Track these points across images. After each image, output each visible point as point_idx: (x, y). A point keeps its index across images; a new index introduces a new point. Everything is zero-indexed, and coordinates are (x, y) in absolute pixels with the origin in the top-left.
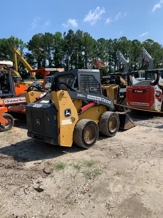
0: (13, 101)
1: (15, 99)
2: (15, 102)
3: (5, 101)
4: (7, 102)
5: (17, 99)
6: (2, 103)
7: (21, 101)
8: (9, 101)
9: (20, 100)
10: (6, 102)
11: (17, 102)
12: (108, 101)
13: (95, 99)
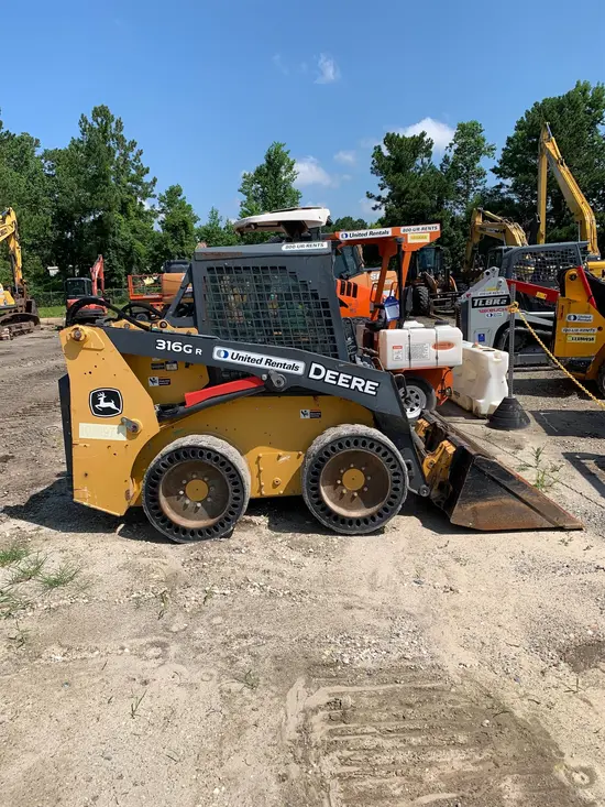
12: (355, 379)
13: (262, 366)
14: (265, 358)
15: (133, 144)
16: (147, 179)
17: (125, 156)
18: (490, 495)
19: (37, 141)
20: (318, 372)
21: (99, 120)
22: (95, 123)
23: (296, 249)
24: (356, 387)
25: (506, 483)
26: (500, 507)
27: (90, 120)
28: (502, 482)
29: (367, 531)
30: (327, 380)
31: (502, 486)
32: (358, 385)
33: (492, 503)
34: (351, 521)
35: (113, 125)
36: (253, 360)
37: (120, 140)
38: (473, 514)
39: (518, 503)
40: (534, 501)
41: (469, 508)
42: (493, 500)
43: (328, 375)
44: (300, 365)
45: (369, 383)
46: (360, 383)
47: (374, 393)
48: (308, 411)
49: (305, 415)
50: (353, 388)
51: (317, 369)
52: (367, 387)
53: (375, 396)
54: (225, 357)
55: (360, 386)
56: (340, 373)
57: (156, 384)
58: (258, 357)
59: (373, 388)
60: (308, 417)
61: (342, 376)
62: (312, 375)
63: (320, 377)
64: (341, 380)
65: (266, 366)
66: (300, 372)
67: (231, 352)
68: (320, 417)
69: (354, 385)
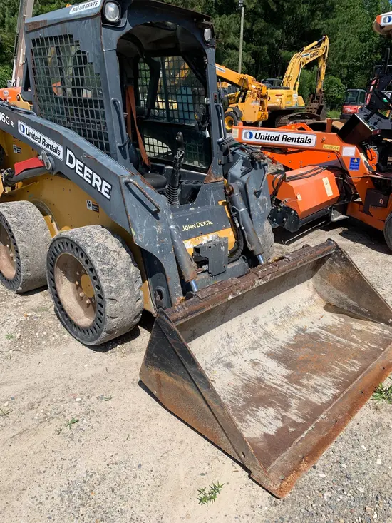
0: (264, 138)
1: (269, 133)
2: (270, 141)
3: (244, 131)
4: (248, 135)
5: (275, 134)
6: (237, 138)
7: (287, 143)
8: (254, 136)
9: (285, 138)
10: (246, 137)
11: (274, 142)
12: (95, 176)
13: (41, 145)
14: (42, 137)
18: (173, 371)
20: (71, 161)
23: (79, 11)
24: (96, 184)
26: (183, 392)
28: (184, 362)
30: (77, 171)
33: (175, 382)
36: (36, 138)
38: (157, 381)
39: (200, 400)
40: (218, 411)
41: (154, 372)
42: (175, 378)
43: (77, 165)
44: (61, 148)
45: (104, 182)
46: (98, 180)
47: (108, 197)
48: (91, 202)
49: (89, 205)
50: (94, 185)
51: (70, 156)
52: (104, 188)
53: (109, 200)
54: (24, 132)
55: (99, 184)
56: (85, 165)
57: (16, 152)
58: (38, 134)
59: (108, 191)
60: (91, 208)
61: (86, 169)
62: (68, 163)
63: (72, 166)
64: (86, 174)
65: (43, 146)
66: (61, 157)
67: (26, 127)
68: (98, 212)
69: (94, 181)
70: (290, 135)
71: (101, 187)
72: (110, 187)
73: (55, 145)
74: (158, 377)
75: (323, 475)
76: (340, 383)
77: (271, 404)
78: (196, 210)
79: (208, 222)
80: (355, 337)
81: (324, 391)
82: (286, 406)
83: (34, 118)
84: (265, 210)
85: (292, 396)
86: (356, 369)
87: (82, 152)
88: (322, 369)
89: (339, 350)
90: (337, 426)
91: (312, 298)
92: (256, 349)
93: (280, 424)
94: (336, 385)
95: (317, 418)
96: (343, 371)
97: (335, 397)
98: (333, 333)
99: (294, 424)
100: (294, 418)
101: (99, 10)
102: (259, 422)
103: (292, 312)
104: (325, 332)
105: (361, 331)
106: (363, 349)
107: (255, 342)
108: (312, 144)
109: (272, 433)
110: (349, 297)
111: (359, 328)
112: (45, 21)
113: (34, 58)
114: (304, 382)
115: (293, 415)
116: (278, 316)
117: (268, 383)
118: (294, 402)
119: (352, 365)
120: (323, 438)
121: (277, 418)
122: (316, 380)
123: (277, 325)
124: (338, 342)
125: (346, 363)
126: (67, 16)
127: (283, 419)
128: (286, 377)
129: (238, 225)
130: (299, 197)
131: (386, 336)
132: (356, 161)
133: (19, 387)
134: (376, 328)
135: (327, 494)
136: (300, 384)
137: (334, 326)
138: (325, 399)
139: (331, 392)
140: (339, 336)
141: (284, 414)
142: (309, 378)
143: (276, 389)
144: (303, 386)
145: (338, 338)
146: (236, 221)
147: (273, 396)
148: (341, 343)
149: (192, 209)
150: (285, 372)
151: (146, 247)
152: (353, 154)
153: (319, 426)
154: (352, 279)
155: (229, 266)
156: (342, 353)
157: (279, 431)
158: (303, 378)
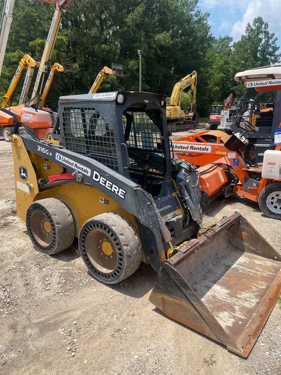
12: (114, 186)
13: (73, 167)
14: (75, 163)
15: (273, 35)
16: (277, 53)
17: (268, 41)
18: (173, 294)
19: (232, 38)
20: (96, 177)
21: (257, 24)
22: (254, 26)
23: (100, 97)
24: (114, 191)
25: (184, 290)
26: (181, 306)
27: (252, 25)
28: (182, 288)
29: (106, 282)
30: (100, 183)
31: (181, 291)
32: (115, 189)
33: (175, 300)
34: (99, 273)
35: (263, 26)
36: (70, 163)
37: (266, 33)
38: (162, 301)
39: (193, 309)
40: (205, 314)
41: (160, 296)
42: (175, 298)
43: (101, 180)
44: (89, 170)
45: (121, 190)
46: (116, 189)
47: (123, 197)
48: (103, 199)
49: (102, 200)
50: (113, 191)
51: (96, 175)
52: (120, 192)
53: (124, 199)
54: (60, 159)
55: (116, 191)
56: (107, 180)
57: (46, 168)
58: (72, 161)
59: (123, 194)
60: (103, 202)
61: (108, 182)
62: (94, 178)
63: (97, 180)
64: (107, 184)
65: (75, 168)
66: (89, 174)
67: (62, 156)
68: (108, 204)
69: (113, 189)
70: (195, 146)
71: (118, 192)
72: (125, 192)
73: (85, 168)
74: (163, 299)
75: (262, 344)
76: (258, 296)
77: (225, 310)
78: (161, 199)
79: (170, 206)
80: (258, 268)
81: (251, 300)
82: (234, 311)
83: (64, 150)
84: (199, 197)
85: (235, 305)
86: (264, 287)
87: (105, 173)
88: (246, 289)
89: (252, 277)
90: (264, 318)
91: (228, 247)
92: (205, 279)
93: (233, 320)
94: (256, 296)
95: (252, 315)
96: (258, 288)
97: (258, 303)
98: (245, 267)
99: (241, 319)
100: (240, 316)
101: (115, 99)
102: (222, 320)
103: (219, 256)
104: (241, 267)
105: (260, 265)
106: (265, 275)
107: (204, 276)
108: (209, 151)
109: (231, 325)
110: (250, 245)
111: (259, 263)
112: (76, 100)
113: (65, 117)
114: (238, 296)
115: (238, 314)
116: (213, 259)
117: (219, 298)
118: (236, 308)
119: (262, 285)
120: (258, 325)
121: (230, 317)
122: (245, 295)
123: (214, 265)
124: (250, 272)
125: (257, 284)
126: (91, 99)
127: (234, 317)
128: (228, 294)
129: (186, 207)
130: (207, 184)
131: (275, 267)
132: (236, 161)
133: (79, 312)
134: (268, 262)
135: (267, 353)
136: (237, 297)
137: (245, 263)
138: (253, 305)
139: (255, 301)
140: (249, 268)
141: (233, 314)
142: (241, 294)
143: (225, 301)
144: (239, 299)
145: (249, 270)
146: (184, 204)
147: (224, 305)
148: (252, 272)
149: (159, 199)
150: (226, 291)
151: (146, 224)
152: (235, 157)
153: (253, 319)
154: (251, 234)
155: (184, 231)
156: (253, 278)
157: (234, 324)
158: (237, 294)
